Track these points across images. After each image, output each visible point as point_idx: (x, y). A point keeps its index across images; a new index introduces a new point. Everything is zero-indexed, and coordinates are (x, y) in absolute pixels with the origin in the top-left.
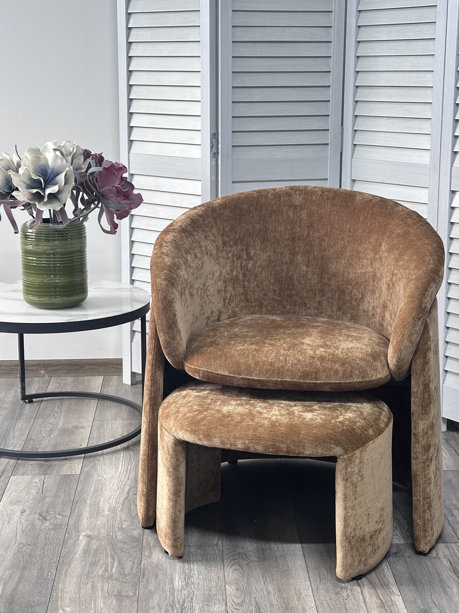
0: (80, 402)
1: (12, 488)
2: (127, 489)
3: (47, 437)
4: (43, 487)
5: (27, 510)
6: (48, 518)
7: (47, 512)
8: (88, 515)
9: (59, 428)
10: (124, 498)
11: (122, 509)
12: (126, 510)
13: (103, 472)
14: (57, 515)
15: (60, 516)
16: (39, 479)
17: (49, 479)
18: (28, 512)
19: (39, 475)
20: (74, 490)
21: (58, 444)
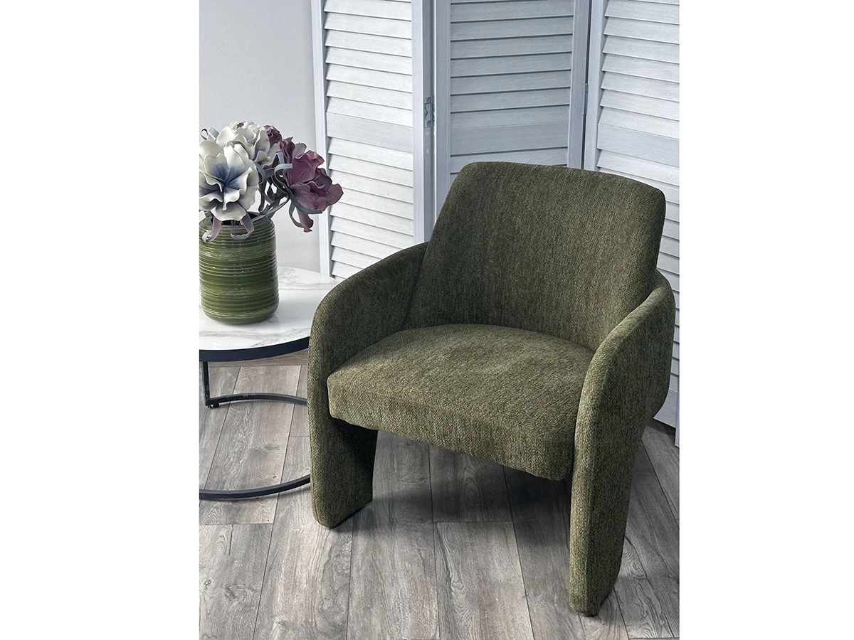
0: (273, 407)
2: (328, 549)
3: (236, 463)
4: (231, 543)
5: (212, 581)
6: (237, 595)
7: (235, 584)
8: (283, 589)
9: (249, 447)
10: (325, 561)
11: (322, 581)
12: (327, 582)
13: (300, 520)
14: (246, 590)
15: (249, 592)
16: (226, 531)
17: (238, 532)
18: (213, 584)
19: (225, 524)
20: (267, 549)
21: (248, 474)
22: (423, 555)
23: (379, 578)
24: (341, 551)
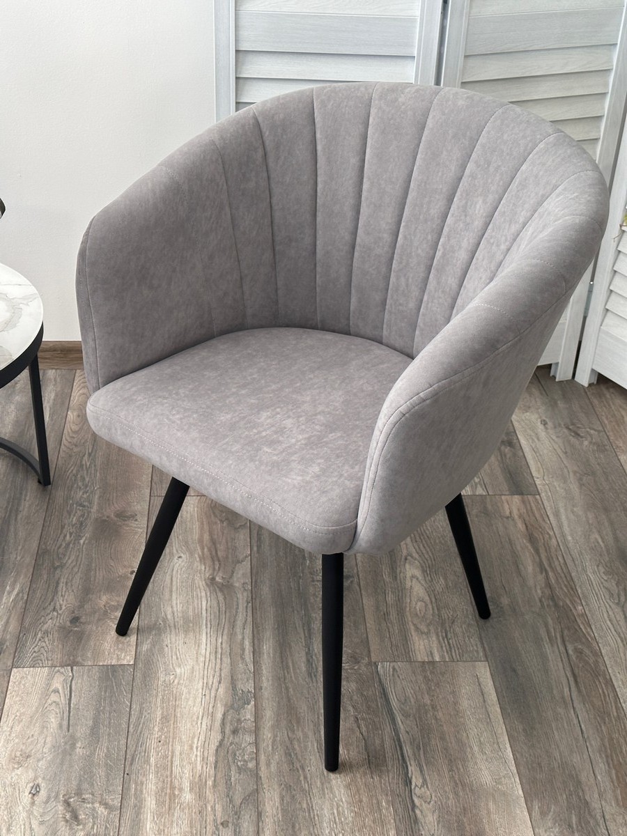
1: (16, 707)
2: (219, 716)
3: (74, 543)
4: (70, 708)
5: (43, 785)
6: (82, 817)
7: (79, 793)
8: (154, 802)
9: (93, 516)
10: (217, 744)
11: (214, 786)
12: (222, 787)
13: (174, 657)
14: (97, 805)
15: (101, 810)
16: (62, 680)
17: (80, 681)
18: (43, 793)
19: (62, 666)
20: (126, 719)
21: (94, 565)
22: (364, 729)
23: (302, 778)
24: (239, 721)
